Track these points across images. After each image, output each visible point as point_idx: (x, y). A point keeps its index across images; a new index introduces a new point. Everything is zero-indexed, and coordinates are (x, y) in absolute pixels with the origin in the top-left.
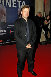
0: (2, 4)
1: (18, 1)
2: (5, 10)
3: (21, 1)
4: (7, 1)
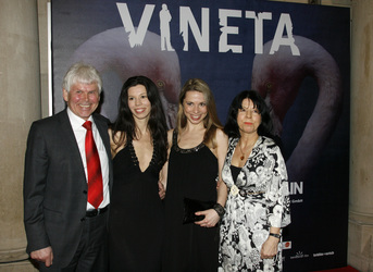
0: (158, 32)
1: (250, 14)
2: (172, 67)
3: (268, 16)
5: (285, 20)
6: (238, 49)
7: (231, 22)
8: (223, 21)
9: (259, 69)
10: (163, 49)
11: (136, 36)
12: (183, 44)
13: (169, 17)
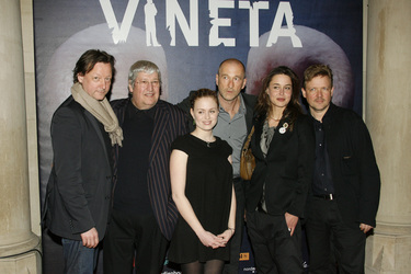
0: (144, 28)
1: (244, 5)
3: (265, 5)
4: (173, 9)
5: (285, 9)
6: (230, 42)
7: (223, 13)
8: (214, 13)
10: (149, 44)
11: (120, 32)
12: (170, 38)
13: (155, 11)
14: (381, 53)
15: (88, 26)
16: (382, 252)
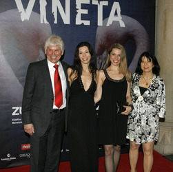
0: (39, 12)
1: (95, 2)
3: (106, 3)
5: (116, 6)
6: (87, 23)
8: (79, 6)
9: (100, 35)
10: (42, 22)
11: (26, 15)
12: (54, 19)
13: (46, 3)
14: (164, 32)
15: (6, 10)
16: (164, 135)
